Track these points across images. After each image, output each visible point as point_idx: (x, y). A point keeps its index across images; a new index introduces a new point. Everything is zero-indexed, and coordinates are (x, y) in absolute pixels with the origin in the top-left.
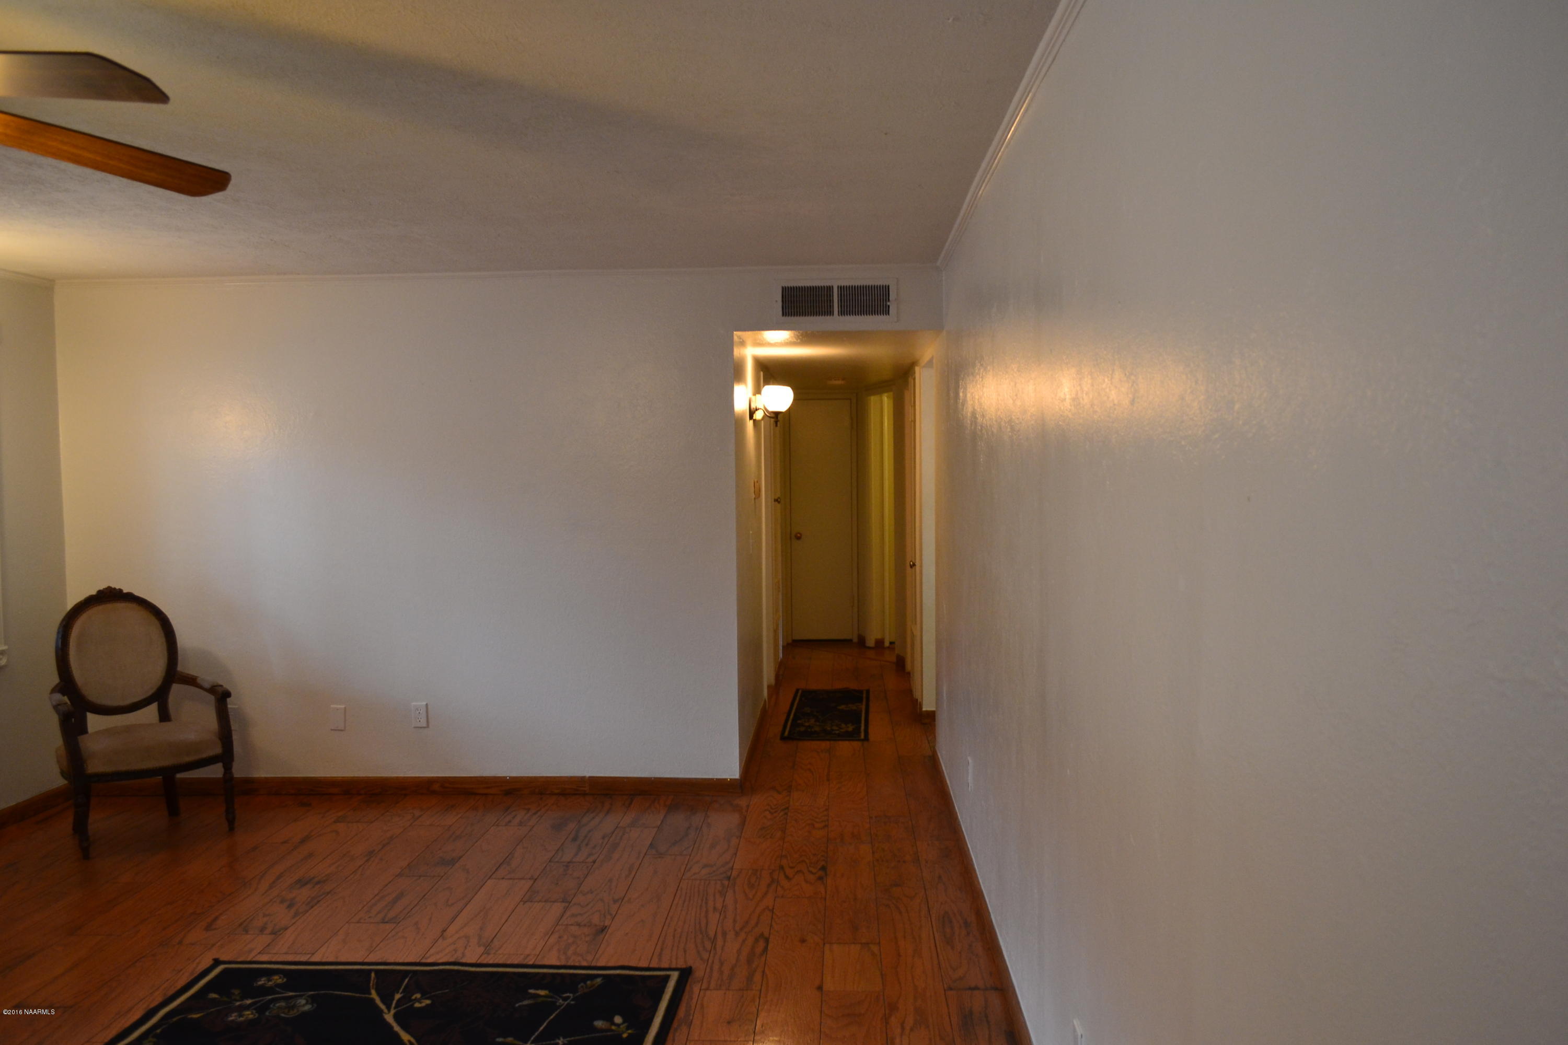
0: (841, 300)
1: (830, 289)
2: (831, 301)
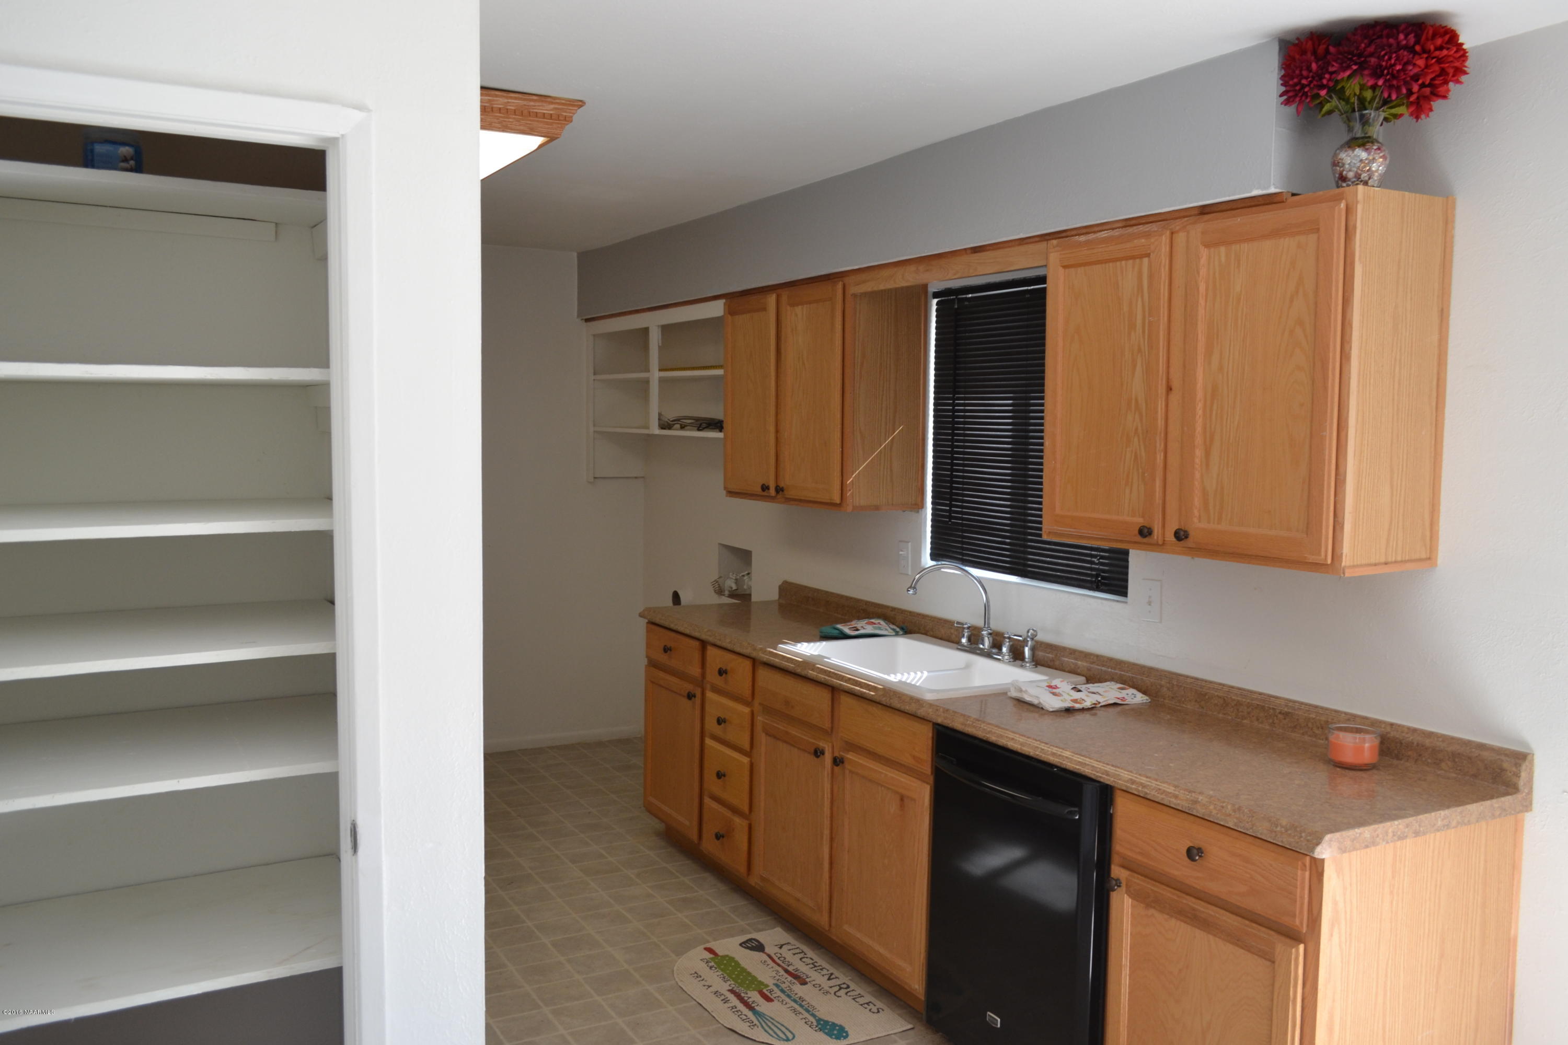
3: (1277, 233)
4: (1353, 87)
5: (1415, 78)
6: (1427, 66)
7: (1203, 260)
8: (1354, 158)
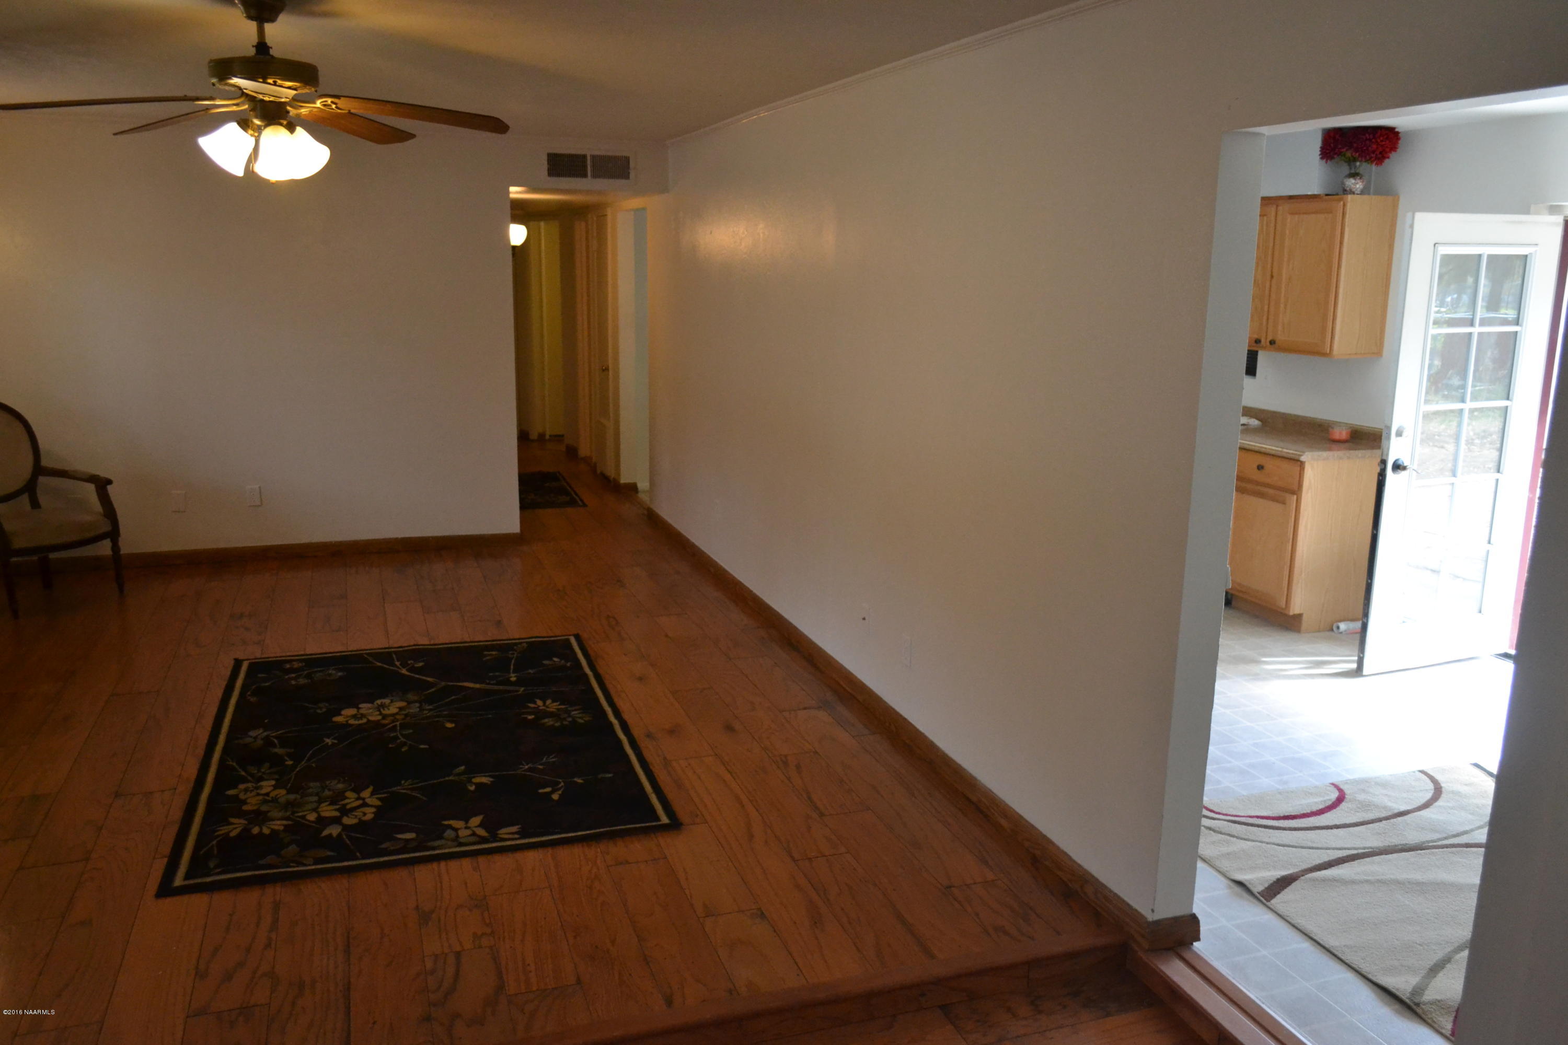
0: (593, 166)
1: (584, 156)
2: (585, 166)
3: (1316, 212)
4: (1349, 154)
5: (1373, 152)
6: (1377, 148)
7: (1289, 220)
8: (1350, 183)
